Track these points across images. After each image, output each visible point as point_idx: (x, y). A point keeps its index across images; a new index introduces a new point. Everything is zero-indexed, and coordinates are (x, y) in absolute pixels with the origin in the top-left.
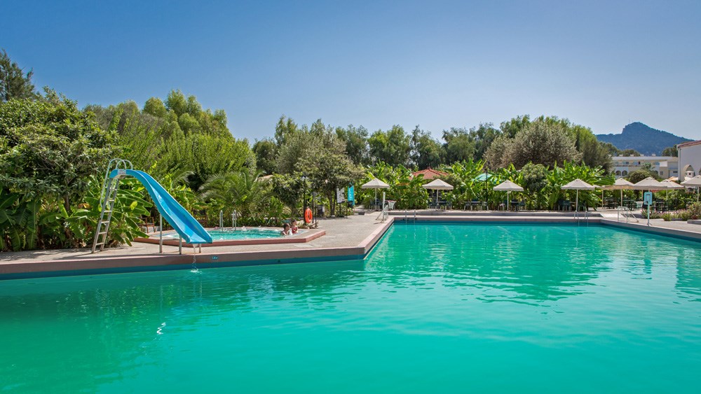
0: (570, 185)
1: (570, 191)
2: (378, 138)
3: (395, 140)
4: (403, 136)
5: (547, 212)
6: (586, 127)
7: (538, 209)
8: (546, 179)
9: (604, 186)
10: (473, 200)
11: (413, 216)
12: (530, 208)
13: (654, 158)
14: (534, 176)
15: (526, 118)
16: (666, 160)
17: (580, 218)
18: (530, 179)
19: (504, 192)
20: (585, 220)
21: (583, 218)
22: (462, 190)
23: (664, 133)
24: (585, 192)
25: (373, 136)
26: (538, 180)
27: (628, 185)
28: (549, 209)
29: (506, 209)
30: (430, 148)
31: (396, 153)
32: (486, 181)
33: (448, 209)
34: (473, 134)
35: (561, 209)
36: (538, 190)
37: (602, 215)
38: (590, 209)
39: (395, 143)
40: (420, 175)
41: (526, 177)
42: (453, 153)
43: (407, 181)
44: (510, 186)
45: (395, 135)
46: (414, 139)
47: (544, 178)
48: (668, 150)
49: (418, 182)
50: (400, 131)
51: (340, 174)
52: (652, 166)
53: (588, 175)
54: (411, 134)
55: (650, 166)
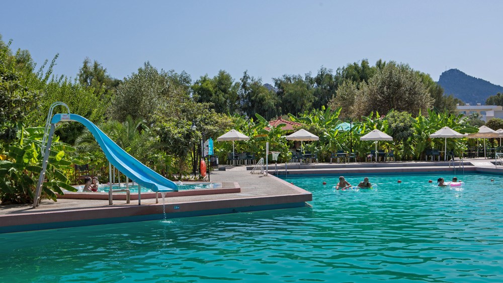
0: (439, 133)
1: (436, 140)
2: (204, 85)
3: (223, 87)
4: (231, 83)
5: (413, 162)
6: (426, 74)
7: (404, 159)
8: (412, 127)
9: (466, 134)
10: (338, 152)
11: (285, 170)
12: (397, 159)
13: (479, 107)
14: (402, 124)
15: (364, 63)
16: (491, 110)
17: (456, 167)
18: (397, 127)
19: (370, 142)
20: (460, 168)
21: (458, 167)
22: (326, 141)
23: (480, 80)
24: (451, 140)
25: (197, 83)
26: (406, 128)
27: (492, 133)
28: (415, 159)
29: (374, 160)
30: (263, 96)
31: (226, 102)
32: (351, 131)
33: (314, 161)
34: (311, 81)
35: (429, 159)
36: (405, 140)
37: (472, 163)
38: (455, 159)
39: (223, 91)
40: (281, 125)
41: (393, 125)
42: (290, 102)
43: (266, 132)
44: (378, 135)
45: (223, 81)
46: (244, 86)
47: (411, 126)
48: (491, 98)
49: (277, 132)
50: (228, 78)
51: (206, 124)
52: (480, 116)
53: (453, 122)
54: (241, 81)
55: (478, 115)
